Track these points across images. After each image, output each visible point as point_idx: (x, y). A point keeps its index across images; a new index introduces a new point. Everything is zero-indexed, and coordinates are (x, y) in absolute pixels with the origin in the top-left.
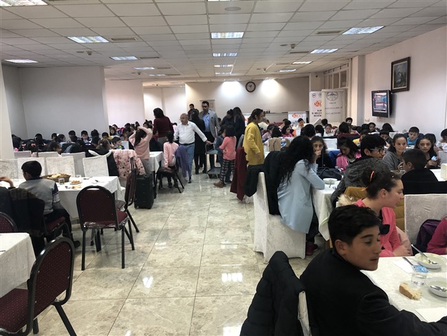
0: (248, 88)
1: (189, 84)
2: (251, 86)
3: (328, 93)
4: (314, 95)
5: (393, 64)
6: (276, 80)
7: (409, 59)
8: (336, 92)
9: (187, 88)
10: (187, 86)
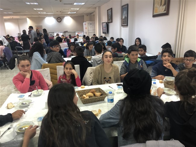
0: (58, 20)
1: (29, 18)
2: (59, 19)
3: (89, 23)
4: (85, 24)
5: (108, 10)
6: (71, 17)
7: (111, 9)
8: (93, 23)
9: (28, 20)
10: (28, 19)
